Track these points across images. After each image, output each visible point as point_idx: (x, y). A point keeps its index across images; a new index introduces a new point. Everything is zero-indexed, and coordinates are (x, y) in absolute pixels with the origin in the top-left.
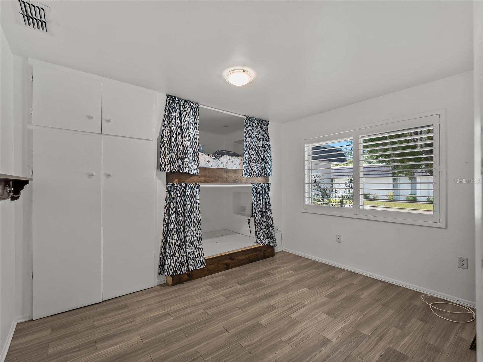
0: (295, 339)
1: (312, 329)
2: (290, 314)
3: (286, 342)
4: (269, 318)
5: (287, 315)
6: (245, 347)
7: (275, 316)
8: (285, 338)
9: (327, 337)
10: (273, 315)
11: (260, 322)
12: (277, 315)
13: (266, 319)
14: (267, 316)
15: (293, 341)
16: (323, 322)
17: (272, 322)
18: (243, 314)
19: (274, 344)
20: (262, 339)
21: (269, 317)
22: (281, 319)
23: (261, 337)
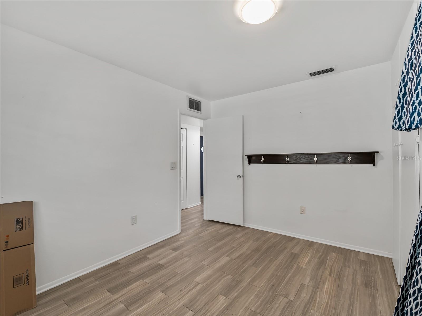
0: (192, 287)
1: (173, 301)
2: (194, 314)
3: (199, 284)
4: (216, 304)
5: (197, 313)
6: (228, 275)
7: (212, 309)
8: (200, 286)
9: (163, 294)
10: (213, 310)
11: (225, 297)
12: (210, 311)
13: (219, 303)
14: (220, 308)
15: (193, 285)
16: (156, 312)
17: (213, 301)
18: (247, 304)
19: (208, 280)
20: (219, 282)
21: (217, 306)
22: (204, 306)
23: (219, 284)
